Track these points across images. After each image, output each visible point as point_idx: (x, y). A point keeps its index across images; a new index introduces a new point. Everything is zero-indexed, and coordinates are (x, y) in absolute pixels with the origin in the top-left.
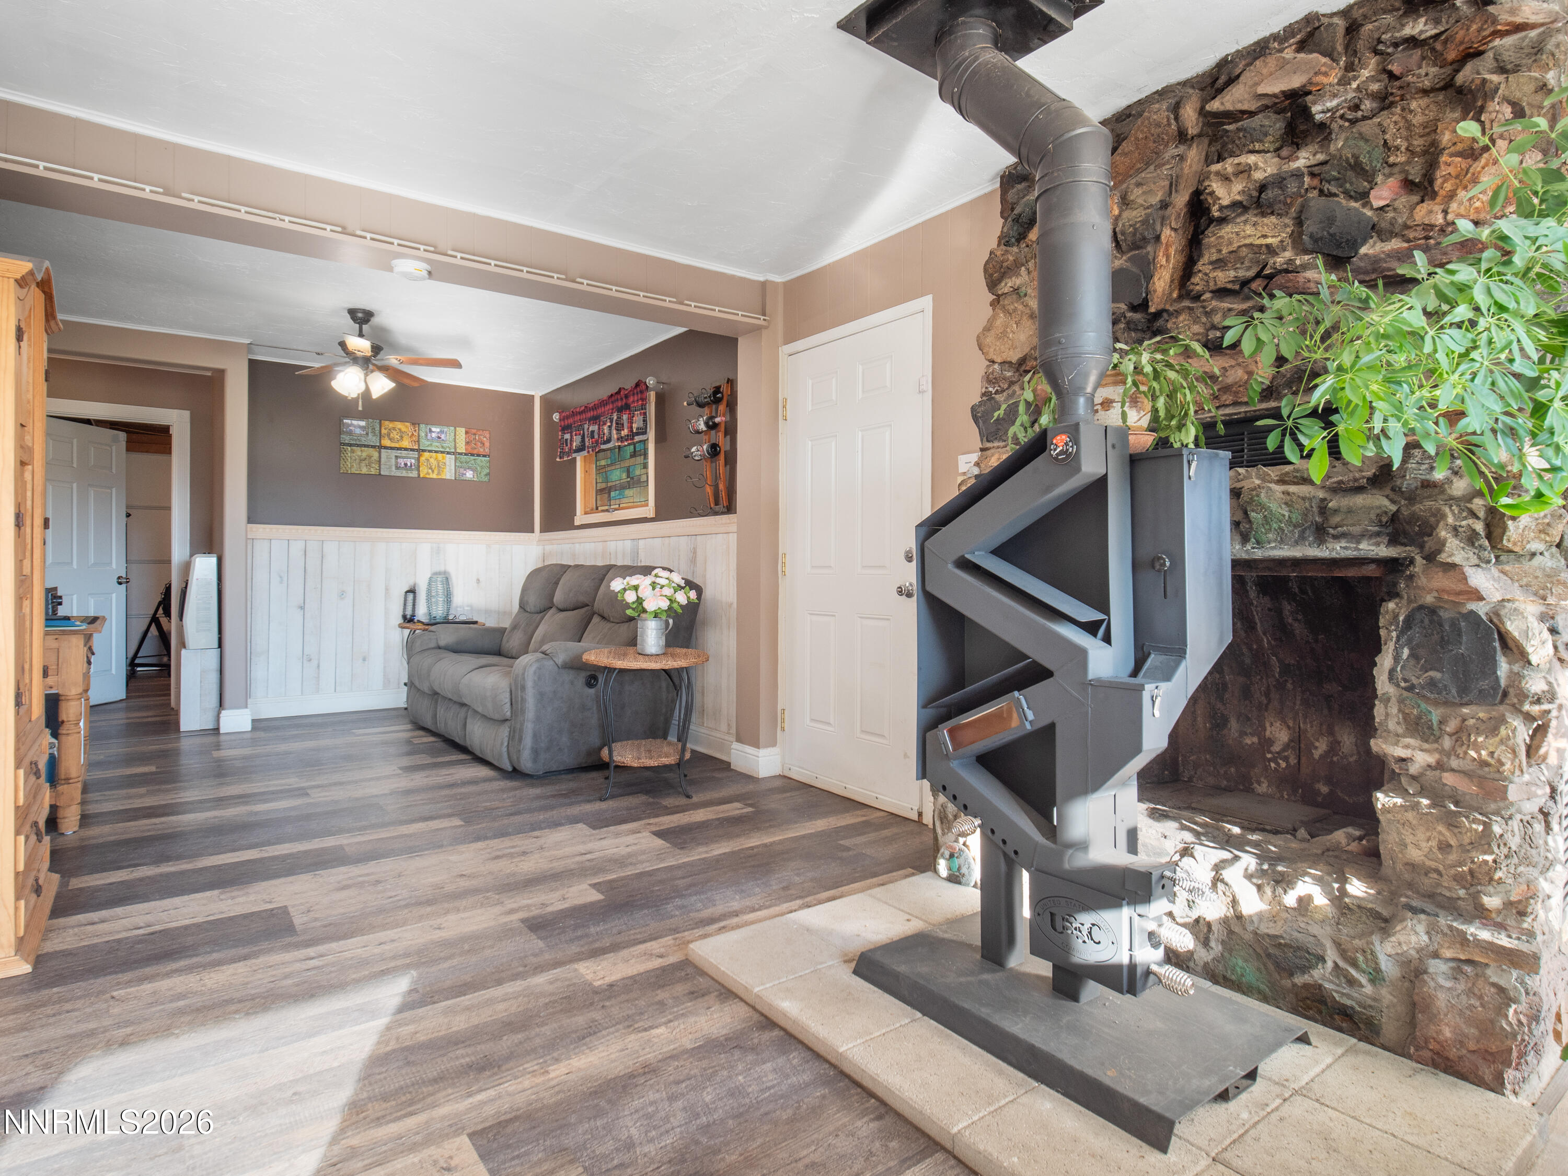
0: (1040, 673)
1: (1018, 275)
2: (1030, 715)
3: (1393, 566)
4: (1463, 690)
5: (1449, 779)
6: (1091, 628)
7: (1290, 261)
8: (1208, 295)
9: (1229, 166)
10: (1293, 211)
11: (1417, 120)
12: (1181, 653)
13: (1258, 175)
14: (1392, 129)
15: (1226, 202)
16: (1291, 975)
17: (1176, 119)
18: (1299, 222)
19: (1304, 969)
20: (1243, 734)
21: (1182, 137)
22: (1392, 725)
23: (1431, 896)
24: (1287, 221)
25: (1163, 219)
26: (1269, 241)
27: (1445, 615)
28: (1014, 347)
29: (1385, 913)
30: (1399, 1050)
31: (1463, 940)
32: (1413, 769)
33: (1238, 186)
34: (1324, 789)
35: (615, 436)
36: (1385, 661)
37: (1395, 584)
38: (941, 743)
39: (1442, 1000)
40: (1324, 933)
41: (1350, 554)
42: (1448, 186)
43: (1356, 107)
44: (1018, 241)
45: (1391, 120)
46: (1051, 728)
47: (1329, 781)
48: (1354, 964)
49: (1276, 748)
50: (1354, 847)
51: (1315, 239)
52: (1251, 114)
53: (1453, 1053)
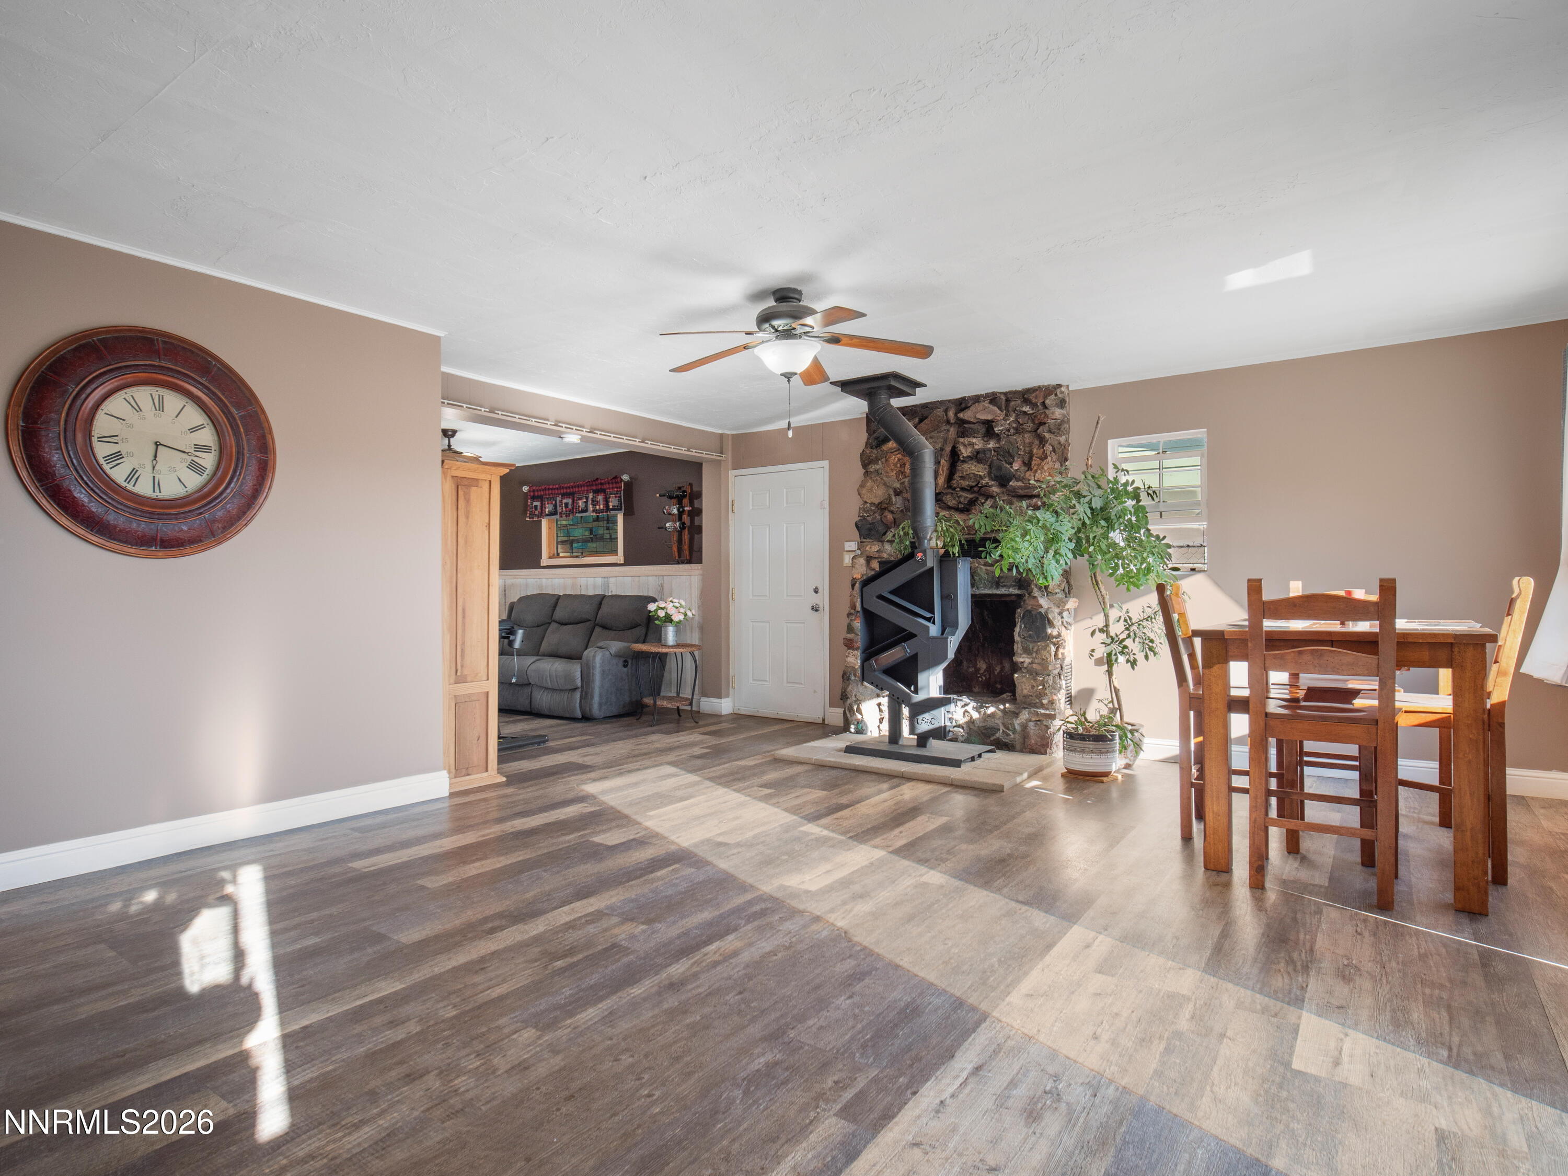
0: (911, 636)
1: (877, 464)
2: (908, 651)
3: (1020, 596)
4: (1038, 637)
5: (1034, 666)
6: (928, 619)
7: (987, 483)
8: (958, 489)
9: (966, 440)
10: (988, 463)
11: (1027, 441)
12: (957, 627)
13: (976, 447)
14: (1019, 442)
15: (965, 455)
16: (990, 737)
17: (946, 415)
18: (990, 467)
19: (993, 735)
20: (969, 667)
21: (948, 422)
22: (1019, 651)
23: (1030, 704)
24: (986, 466)
25: (941, 455)
26: (980, 473)
27: (1034, 613)
28: (876, 497)
29: (1017, 712)
30: (1021, 751)
31: (1037, 714)
32: (1025, 665)
33: (969, 450)
34: (999, 686)
35: (591, 508)
36: (1017, 629)
37: (1020, 603)
38: (871, 666)
39: (1032, 732)
40: (999, 722)
41: (1007, 592)
42: (1035, 468)
43: (1008, 430)
44: (876, 447)
45: (1018, 438)
46: (916, 654)
47: (1001, 683)
48: (1008, 729)
49: (981, 672)
50: (1009, 698)
51: (996, 477)
52: (974, 423)
53: (1034, 748)
